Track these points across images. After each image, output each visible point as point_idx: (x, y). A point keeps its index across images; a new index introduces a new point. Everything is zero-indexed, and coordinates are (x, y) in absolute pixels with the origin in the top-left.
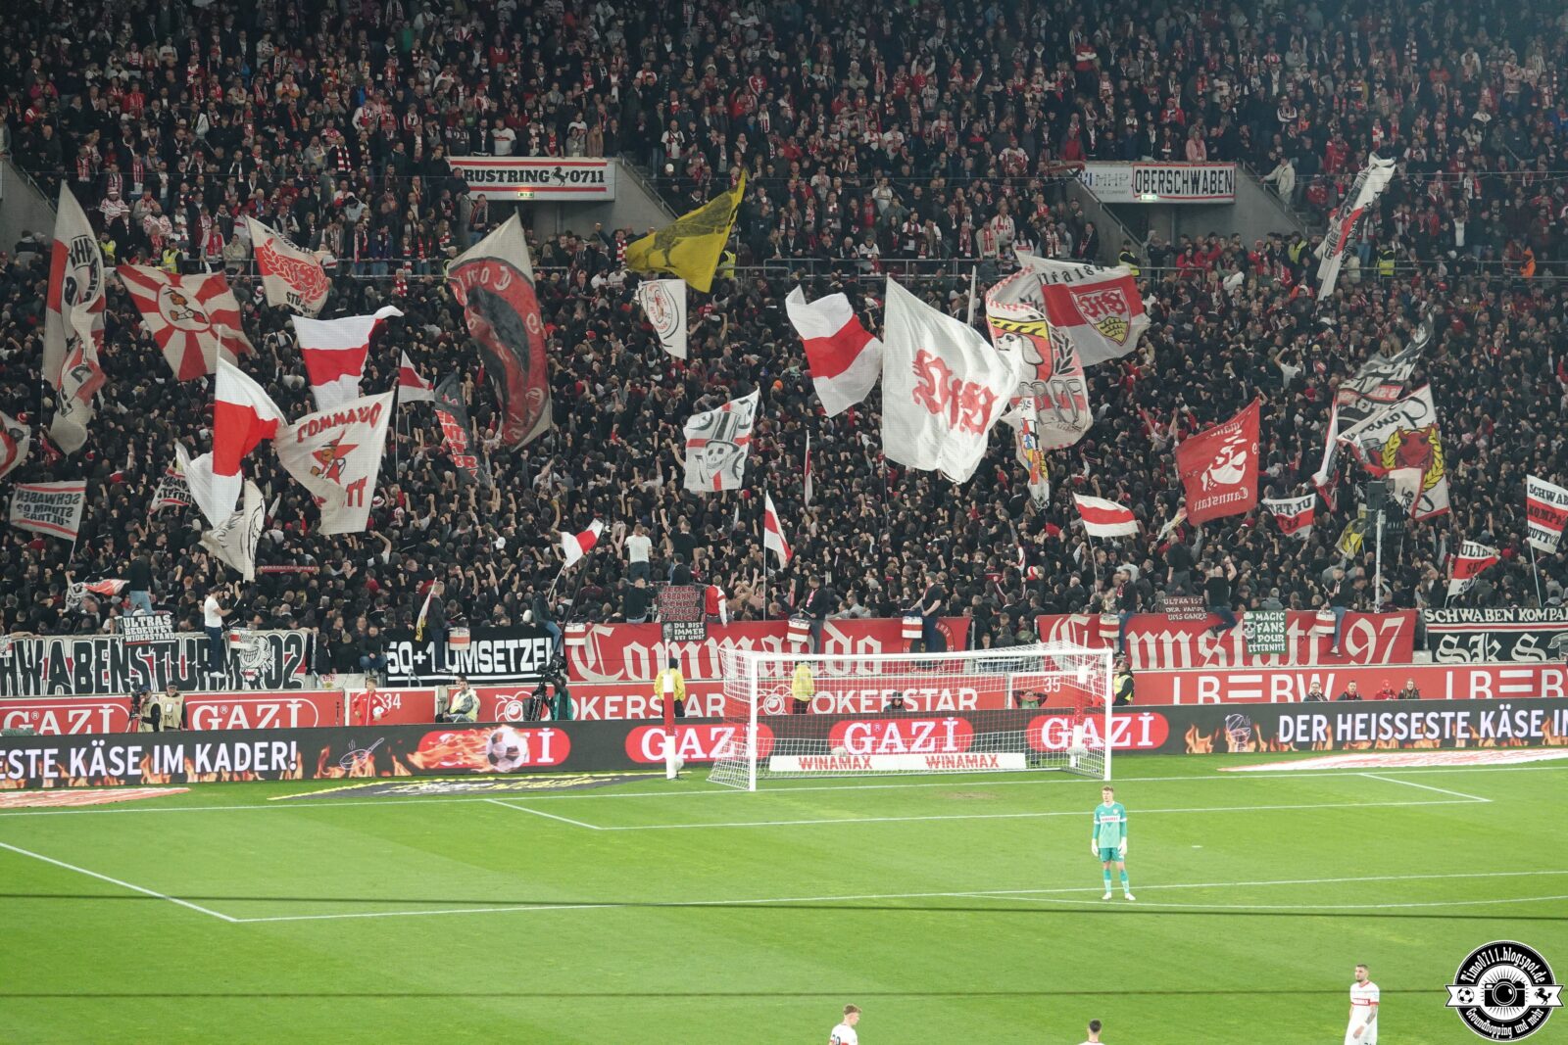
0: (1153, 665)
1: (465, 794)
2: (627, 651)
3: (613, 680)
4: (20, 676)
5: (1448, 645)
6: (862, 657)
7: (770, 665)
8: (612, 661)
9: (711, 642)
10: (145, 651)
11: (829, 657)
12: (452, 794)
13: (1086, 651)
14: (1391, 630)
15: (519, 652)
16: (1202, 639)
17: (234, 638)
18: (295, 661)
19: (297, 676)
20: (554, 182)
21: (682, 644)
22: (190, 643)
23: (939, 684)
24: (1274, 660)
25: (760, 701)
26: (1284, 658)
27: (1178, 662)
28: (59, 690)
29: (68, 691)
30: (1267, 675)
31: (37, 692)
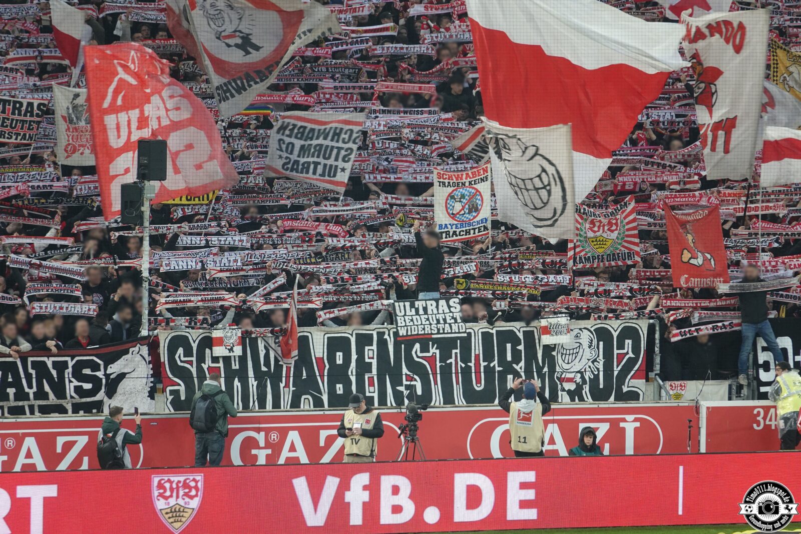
4: (253, 383)
10: (424, 349)
17: (546, 331)
18: (632, 362)
19: (633, 384)
22: (486, 337)
28: (306, 402)
29: (318, 403)
31: (276, 405)
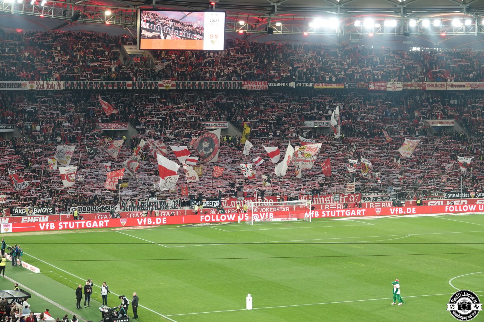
0: (318, 203)
1: (205, 226)
2: (232, 202)
3: (229, 207)
4: (132, 208)
5: (366, 199)
6: (270, 202)
7: (255, 204)
8: (229, 204)
9: (245, 200)
10: (153, 203)
11: (264, 203)
12: (203, 226)
13: (307, 201)
14: (357, 197)
15: (214, 203)
16: (326, 199)
17: (167, 201)
18: (177, 205)
19: (177, 207)
20: (218, 126)
21: (240, 201)
22: (160, 202)
23: (283, 207)
24: (338, 202)
25: (253, 210)
26: (339, 202)
27: (322, 202)
29: (140, 210)
30: (337, 204)
31: (135, 210)
